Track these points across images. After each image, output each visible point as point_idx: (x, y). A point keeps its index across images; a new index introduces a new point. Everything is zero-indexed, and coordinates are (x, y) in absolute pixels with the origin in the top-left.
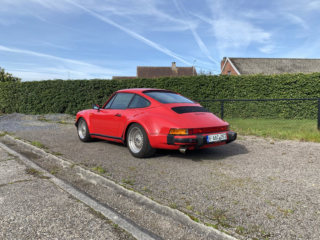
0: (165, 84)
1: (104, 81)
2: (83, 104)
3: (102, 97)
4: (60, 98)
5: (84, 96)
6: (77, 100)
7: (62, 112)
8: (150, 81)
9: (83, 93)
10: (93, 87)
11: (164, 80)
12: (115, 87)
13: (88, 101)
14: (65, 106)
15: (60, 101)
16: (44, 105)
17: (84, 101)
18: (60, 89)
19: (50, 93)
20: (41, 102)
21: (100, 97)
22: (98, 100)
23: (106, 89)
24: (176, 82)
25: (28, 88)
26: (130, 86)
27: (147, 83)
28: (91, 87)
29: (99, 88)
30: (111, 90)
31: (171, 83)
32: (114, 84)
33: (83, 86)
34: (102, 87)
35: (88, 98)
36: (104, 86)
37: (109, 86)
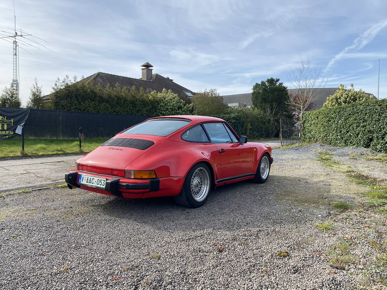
4: (365, 126)
7: (367, 146)
14: (370, 137)
15: (365, 131)
18: (366, 114)
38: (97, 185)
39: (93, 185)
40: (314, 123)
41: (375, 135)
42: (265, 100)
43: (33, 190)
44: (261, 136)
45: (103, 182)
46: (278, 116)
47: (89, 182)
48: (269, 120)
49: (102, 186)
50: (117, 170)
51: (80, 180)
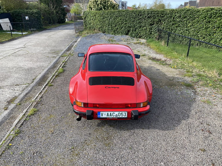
0: (207, 15)
1: (155, 12)
2: (140, 30)
3: (153, 25)
4: (126, 24)
5: (141, 23)
6: (136, 26)
7: (127, 34)
8: (193, 12)
9: (140, 21)
10: (147, 16)
11: (208, 11)
12: (162, 17)
13: (143, 27)
14: (129, 30)
15: (126, 26)
16: (117, 29)
17: (140, 27)
18: (127, 17)
19: (121, 20)
20: (116, 26)
21: (151, 25)
22: (149, 27)
23: (156, 18)
24: (220, 13)
25: (110, 15)
26: (175, 16)
27: (191, 14)
28: (146, 16)
29: (151, 17)
30: (159, 19)
31: (214, 15)
32: (163, 14)
33: (141, 15)
34: (153, 16)
35: (143, 25)
36: (155, 15)
37: (159, 16)
38: (118, 117)
39: (115, 117)
40: (92, 19)
41: (131, 29)
43: (19, 128)
44: (50, 23)
45: (124, 114)
46: (58, 9)
47: (109, 116)
48: (53, 12)
49: (124, 117)
50: (131, 104)
51: (99, 116)
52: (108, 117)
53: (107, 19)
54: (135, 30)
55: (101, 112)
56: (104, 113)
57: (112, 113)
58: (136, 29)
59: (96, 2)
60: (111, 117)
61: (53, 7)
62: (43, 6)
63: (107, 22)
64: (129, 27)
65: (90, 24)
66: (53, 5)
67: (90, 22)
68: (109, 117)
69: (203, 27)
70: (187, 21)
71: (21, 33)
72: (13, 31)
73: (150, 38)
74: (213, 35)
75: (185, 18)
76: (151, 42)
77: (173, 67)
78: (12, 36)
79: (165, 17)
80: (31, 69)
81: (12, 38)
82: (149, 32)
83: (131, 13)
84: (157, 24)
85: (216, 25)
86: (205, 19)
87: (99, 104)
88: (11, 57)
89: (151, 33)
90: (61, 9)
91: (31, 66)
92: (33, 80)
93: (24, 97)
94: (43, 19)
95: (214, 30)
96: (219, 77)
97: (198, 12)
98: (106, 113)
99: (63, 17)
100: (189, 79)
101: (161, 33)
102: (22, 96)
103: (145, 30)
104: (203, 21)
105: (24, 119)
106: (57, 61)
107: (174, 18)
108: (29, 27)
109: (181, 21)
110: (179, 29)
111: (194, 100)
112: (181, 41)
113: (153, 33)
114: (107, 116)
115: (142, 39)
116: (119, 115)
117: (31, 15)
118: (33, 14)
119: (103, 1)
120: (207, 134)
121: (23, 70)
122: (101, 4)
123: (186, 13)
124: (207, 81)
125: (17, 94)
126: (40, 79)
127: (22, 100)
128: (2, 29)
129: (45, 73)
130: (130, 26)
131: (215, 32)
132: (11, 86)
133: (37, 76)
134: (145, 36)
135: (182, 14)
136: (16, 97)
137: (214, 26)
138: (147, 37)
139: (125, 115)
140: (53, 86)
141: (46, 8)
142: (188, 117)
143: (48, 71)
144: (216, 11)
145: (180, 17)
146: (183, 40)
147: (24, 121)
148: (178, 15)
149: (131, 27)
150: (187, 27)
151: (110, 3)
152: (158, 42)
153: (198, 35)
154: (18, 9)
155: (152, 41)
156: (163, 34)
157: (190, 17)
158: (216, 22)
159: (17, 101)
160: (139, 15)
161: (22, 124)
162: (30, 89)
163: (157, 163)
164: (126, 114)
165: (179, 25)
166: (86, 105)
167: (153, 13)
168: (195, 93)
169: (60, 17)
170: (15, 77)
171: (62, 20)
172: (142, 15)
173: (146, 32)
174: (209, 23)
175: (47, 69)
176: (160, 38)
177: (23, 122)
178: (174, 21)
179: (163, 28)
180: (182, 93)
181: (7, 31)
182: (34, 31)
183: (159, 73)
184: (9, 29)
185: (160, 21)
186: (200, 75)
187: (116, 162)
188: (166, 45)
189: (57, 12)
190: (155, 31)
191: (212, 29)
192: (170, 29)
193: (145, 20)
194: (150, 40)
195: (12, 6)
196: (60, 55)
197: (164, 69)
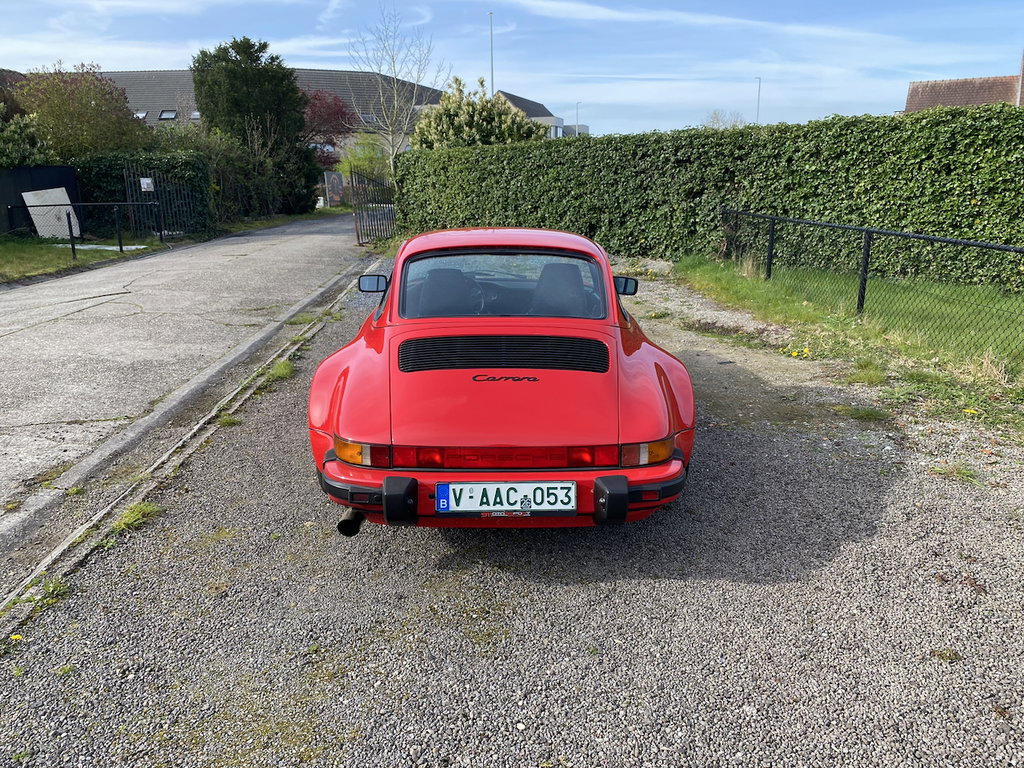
0: (937, 139)
1: (707, 137)
2: (642, 219)
3: (700, 193)
4: (581, 196)
5: (646, 189)
6: (625, 202)
8: (873, 131)
9: (642, 182)
10: (673, 159)
11: (938, 124)
12: (740, 158)
13: (656, 206)
14: (594, 222)
15: (580, 206)
17: (644, 207)
18: (583, 167)
19: (556, 180)
20: (536, 208)
21: (692, 194)
22: (684, 205)
23: (711, 164)
24: (990, 130)
25: (508, 163)
26: (797, 150)
27: (863, 140)
28: (667, 160)
29: (688, 160)
30: (727, 170)
31: (966, 137)
32: (741, 148)
33: (644, 156)
34: (699, 158)
35: (655, 196)
36: (706, 153)
37: (723, 154)
38: (534, 507)
39: (517, 507)
40: (434, 184)
41: (605, 217)
42: (237, 106)
43: (65, 575)
44: (246, 213)
45: (561, 494)
46: (282, 153)
47: (491, 502)
48: (261, 164)
49: (559, 506)
50: (592, 449)
51: (443, 503)
52: (485, 508)
53: (497, 182)
54: (623, 223)
55: (452, 487)
56: (466, 487)
57: (504, 487)
58: (625, 215)
59: (449, 116)
60: (498, 507)
61: (264, 145)
62: (219, 138)
63: (496, 193)
64: (593, 209)
65: (422, 206)
66: (265, 133)
67: (422, 197)
68: (491, 508)
69: (922, 194)
70: (848, 170)
71: (116, 248)
72: (82, 240)
73: (688, 252)
74: (970, 226)
75: (838, 157)
76: (694, 267)
77: (794, 354)
78: (74, 258)
79: (753, 158)
80: (147, 365)
81: (73, 263)
82: (684, 226)
83: (604, 150)
84: (719, 189)
85: (979, 180)
86: (930, 157)
87: (441, 450)
88: (61, 324)
89: (693, 232)
90: (299, 151)
91: (149, 357)
92: (152, 403)
93: (100, 468)
94: (218, 193)
95: (973, 202)
96: (1010, 381)
97: (893, 130)
98: (478, 488)
99: (306, 187)
100: (868, 394)
101: (737, 227)
102: (94, 460)
103: (666, 218)
104: (920, 169)
105: (93, 544)
106: (268, 338)
107: (790, 160)
108: (152, 222)
109: (823, 172)
110: (815, 204)
111: (899, 469)
112: (829, 259)
113: (700, 229)
114: (482, 504)
115: (654, 257)
116: (539, 500)
117: (164, 173)
118: (174, 167)
119: (480, 114)
120: (965, 594)
121: (109, 369)
122: (470, 125)
123: (841, 135)
124: (952, 398)
125: (72, 454)
126: (181, 403)
127: (91, 476)
128: (35, 231)
129: (208, 381)
130: (599, 204)
131: (979, 214)
132: (46, 424)
133: (170, 391)
134: (667, 247)
135: (823, 141)
136: (65, 466)
137: (971, 186)
138: (677, 249)
139: (566, 500)
140: (240, 423)
141: (231, 149)
142: (872, 530)
143: (221, 372)
144: (975, 119)
145: (817, 153)
146: (838, 255)
147: (92, 551)
148: (806, 147)
149: (601, 210)
150: (850, 196)
151: (509, 121)
152: (727, 267)
153: (905, 230)
154: (112, 150)
155: (700, 264)
156: (745, 234)
157: (861, 152)
158: (978, 168)
159: (69, 480)
160: (635, 154)
161: (82, 563)
162: (131, 435)
163: (725, 710)
164: (573, 494)
165: (816, 188)
166: (382, 456)
167: (696, 142)
168: (901, 442)
169: (292, 186)
170: (71, 394)
171: (300, 198)
172: (650, 156)
173: (671, 227)
174: (948, 174)
175: (217, 367)
176: (734, 249)
177: (87, 556)
178: (793, 172)
179: (747, 206)
180: (838, 444)
181: (54, 240)
182: (172, 239)
183: (730, 375)
184: (64, 234)
185: (730, 175)
186: (920, 379)
187: (520, 703)
188: (763, 276)
189: (279, 166)
190: (712, 220)
191: (964, 201)
192: (775, 208)
193: (664, 174)
194: (688, 260)
195: (86, 136)
196: (284, 317)
197: (755, 362)
